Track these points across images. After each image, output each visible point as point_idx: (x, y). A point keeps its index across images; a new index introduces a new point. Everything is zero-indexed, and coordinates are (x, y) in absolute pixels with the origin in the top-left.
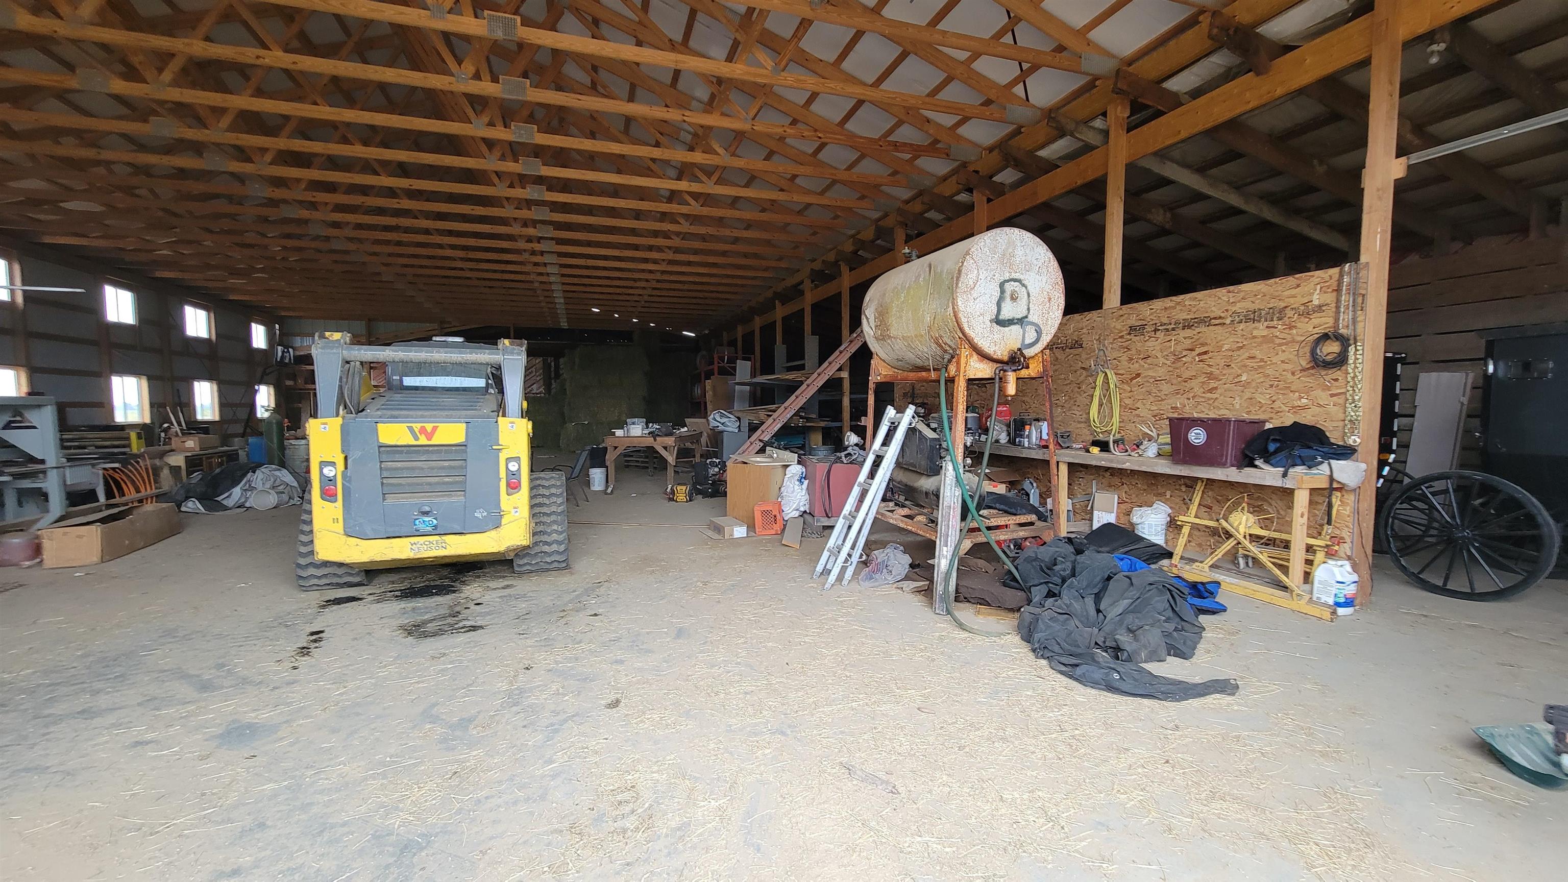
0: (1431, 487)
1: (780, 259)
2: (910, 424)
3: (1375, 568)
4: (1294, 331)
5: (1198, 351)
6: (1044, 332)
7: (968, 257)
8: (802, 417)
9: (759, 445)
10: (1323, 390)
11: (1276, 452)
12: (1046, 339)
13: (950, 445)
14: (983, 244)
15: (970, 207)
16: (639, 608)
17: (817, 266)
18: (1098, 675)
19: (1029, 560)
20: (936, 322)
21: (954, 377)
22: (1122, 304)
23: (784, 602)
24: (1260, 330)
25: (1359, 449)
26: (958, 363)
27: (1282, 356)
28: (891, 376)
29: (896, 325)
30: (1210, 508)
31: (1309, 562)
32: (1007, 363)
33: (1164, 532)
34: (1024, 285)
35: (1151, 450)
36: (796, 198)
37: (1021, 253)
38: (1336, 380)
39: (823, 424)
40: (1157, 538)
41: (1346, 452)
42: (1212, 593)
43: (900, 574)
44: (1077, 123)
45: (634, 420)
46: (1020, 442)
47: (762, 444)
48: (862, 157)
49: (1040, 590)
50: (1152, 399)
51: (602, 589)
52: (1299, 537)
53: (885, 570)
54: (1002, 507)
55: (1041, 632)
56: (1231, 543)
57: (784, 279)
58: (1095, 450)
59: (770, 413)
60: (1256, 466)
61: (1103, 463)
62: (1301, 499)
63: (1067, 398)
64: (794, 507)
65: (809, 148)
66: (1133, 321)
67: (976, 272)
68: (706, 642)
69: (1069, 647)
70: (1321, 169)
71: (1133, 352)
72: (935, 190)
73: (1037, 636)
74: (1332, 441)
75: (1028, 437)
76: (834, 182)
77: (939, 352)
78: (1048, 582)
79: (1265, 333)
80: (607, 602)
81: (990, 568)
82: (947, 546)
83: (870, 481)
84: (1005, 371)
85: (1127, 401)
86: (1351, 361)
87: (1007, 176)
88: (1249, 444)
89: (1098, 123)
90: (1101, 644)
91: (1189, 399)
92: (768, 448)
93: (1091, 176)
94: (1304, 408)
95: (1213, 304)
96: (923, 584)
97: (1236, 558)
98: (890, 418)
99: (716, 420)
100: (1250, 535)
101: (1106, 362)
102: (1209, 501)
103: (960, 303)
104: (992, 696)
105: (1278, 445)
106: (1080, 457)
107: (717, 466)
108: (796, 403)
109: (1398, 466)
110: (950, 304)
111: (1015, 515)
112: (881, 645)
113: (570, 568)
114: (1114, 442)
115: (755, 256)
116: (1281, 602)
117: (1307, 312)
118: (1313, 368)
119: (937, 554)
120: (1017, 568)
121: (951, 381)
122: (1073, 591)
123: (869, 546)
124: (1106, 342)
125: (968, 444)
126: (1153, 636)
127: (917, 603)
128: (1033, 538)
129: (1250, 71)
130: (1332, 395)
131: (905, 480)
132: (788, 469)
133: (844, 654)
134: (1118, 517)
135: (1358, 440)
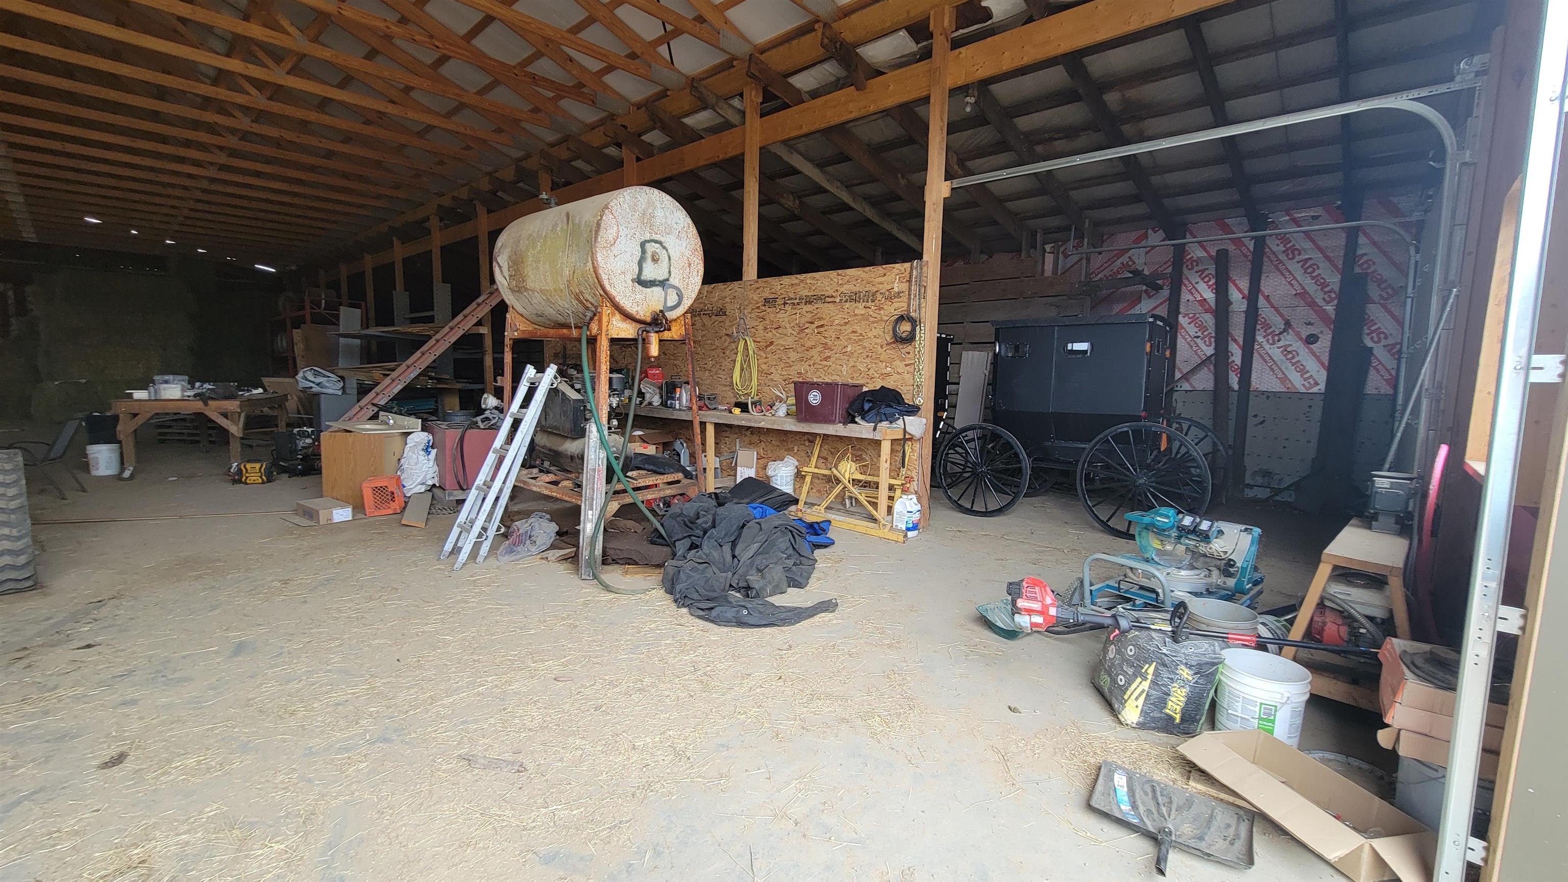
0: (966, 436)
1: (397, 187)
2: (552, 385)
3: (931, 498)
4: (882, 312)
5: (817, 324)
6: (685, 296)
7: (606, 211)
8: (431, 378)
9: (371, 411)
10: (901, 361)
11: (870, 410)
12: (687, 303)
13: (593, 406)
14: (622, 199)
15: (620, 164)
16: (170, 627)
17: (446, 202)
18: (730, 613)
19: (674, 517)
20: (575, 276)
21: (596, 336)
22: (758, 277)
23: (399, 591)
24: (860, 309)
25: (922, 408)
26: (600, 321)
27: (875, 332)
28: (530, 332)
29: (532, 277)
30: (826, 459)
31: (891, 498)
32: (649, 324)
33: (792, 482)
34: (664, 248)
35: (782, 411)
36: (411, 115)
37: (661, 215)
38: (909, 353)
39: (459, 386)
40: (787, 487)
41: (913, 410)
42: (824, 530)
43: (544, 544)
44: (718, 97)
45: (167, 377)
46: (671, 404)
47: (376, 409)
48: (495, 83)
49: (683, 544)
50: (783, 365)
51: (104, 611)
52: (884, 480)
53: (528, 542)
54: (651, 467)
55: (682, 583)
56: (839, 488)
57: (403, 213)
58: (737, 411)
59: (388, 373)
60: (856, 423)
61: (743, 423)
62: (886, 447)
63: (714, 362)
64: (419, 481)
65: (428, 58)
66: (767, 294)
67: (616, 228)
68: (281, 654)
69: (706, 593)
70: (903, 182)
71: (767, 322)
72: (582, 138)
73: (678, 587)
74: (906, 401)
75: (680, 399)
76: (462, 106)
77: (581, 309)
78: (691, 535)
79: (863, 312)
80: (113, 626)
81: (638, 527)
82: (592, 510)
83: (507, 447)
84: (648, 332)
85: (764, 367)
86: (917, 339)
87: (655, 138)
88: (851, 404)
89: (736, 102)
90: (735, 585)
91: (810, 366)
92: (381, 413)
93: (732, 152)
94: (888, 375)
95: (827, 284)
96: (570, 551)
97: (844, 500)
98: (530, 378)
99: (307, 380)
100: (853, 480)
101: (746, 329)
102: (825, 454)
103: (599, 259)
104: (633, 651)
105: (871, 405)
106: (725, 419)
107: (309, 436)
108: (421, 360)
109: (950, 422)
110: (590, 259)
111: (664, 474)
112: (518, 620)
113: (42, 587)
114: (752, 404)
115: (361, 178)
116: (873, 532)
117: (891, 297)
118: (894, 343)
119: (582, 518)
120: (662, 525)
121: (592, 341)
122: (712, 541)
123: (508, 518)
124: (746, 311)
125: (614, 405)
126: (777, 573)
127: (562, 571)
128: (681, 495)
129: (852, 85)
130: (906, 365)
131: (548, 445)
132: (410, 437)
133: (473, 637)
134: (757, 472)
135: (922, 401)
